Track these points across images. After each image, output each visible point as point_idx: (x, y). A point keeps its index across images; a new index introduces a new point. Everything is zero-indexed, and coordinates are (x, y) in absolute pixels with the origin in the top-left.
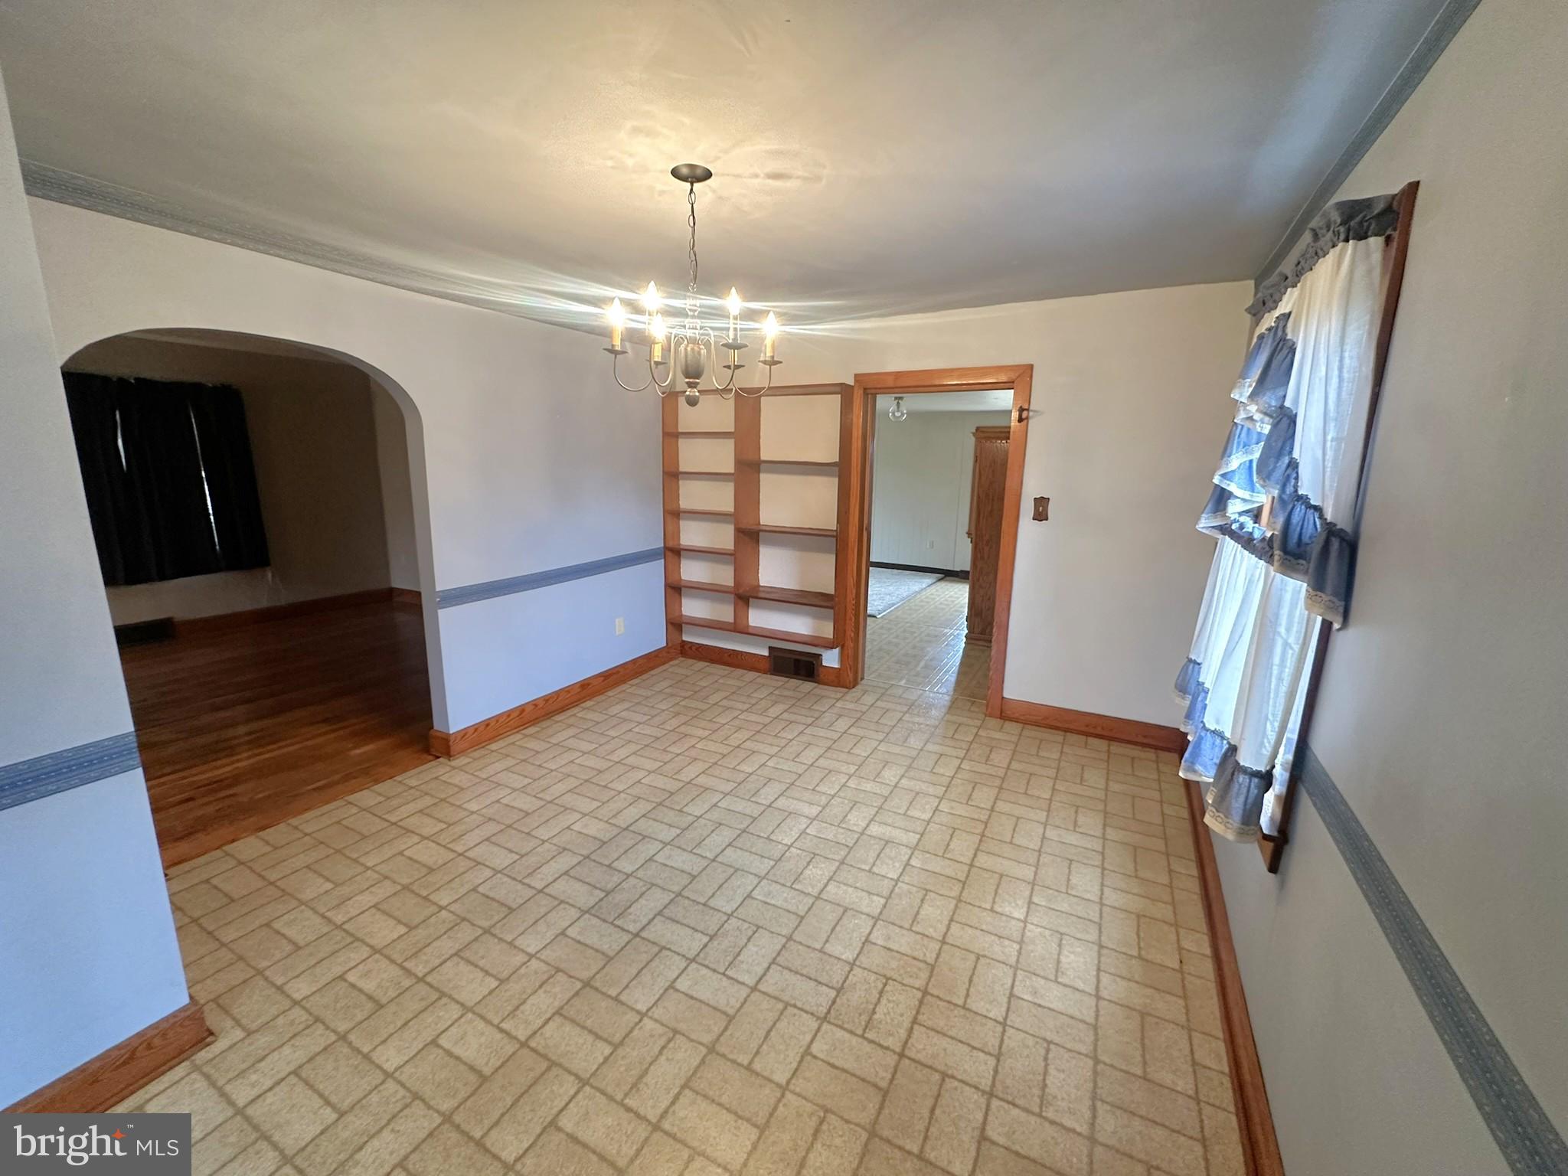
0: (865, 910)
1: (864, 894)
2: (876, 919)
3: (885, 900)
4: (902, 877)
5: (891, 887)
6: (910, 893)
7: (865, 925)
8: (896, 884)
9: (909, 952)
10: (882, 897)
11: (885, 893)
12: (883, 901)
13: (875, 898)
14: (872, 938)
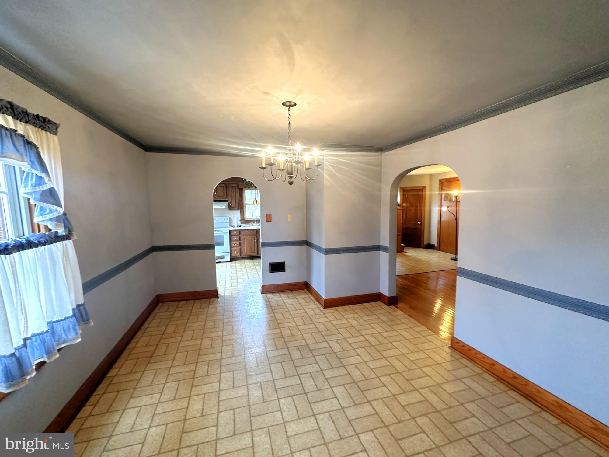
0: (226, 391)
1: (230, 397)
2: (220, 390)
3: (220, 400)
4: (217, 416)
5: (220, 407)
6: (210, 410)
7: (223, 386)
8: (218, 410)
9: (203, 386)
10: (221, 400)
11: (221, 403)
12: (221, 399)
13: (225, 398)
14: (218, 384)
